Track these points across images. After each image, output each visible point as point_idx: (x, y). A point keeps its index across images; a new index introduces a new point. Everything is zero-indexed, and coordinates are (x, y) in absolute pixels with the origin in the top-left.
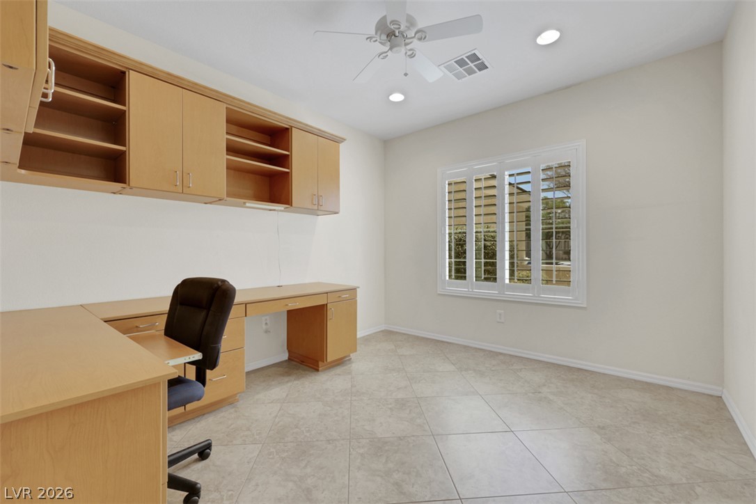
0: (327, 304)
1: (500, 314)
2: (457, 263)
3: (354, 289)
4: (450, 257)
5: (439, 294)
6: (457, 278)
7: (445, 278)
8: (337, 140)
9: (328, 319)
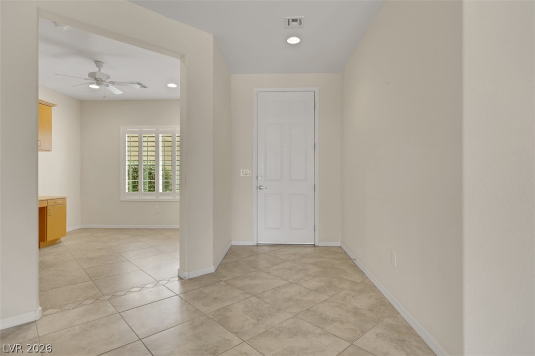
0: (47, 207)
1: (157, 209)
2: (134, 183)
3: (65, 198)
4: (129, 179)
5: (122, 201)
6: (133, 191)
7: (125, 190)
8: (50, 106)
9: (48, 215)
